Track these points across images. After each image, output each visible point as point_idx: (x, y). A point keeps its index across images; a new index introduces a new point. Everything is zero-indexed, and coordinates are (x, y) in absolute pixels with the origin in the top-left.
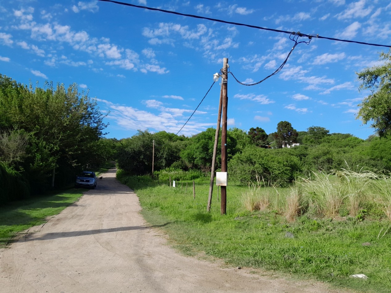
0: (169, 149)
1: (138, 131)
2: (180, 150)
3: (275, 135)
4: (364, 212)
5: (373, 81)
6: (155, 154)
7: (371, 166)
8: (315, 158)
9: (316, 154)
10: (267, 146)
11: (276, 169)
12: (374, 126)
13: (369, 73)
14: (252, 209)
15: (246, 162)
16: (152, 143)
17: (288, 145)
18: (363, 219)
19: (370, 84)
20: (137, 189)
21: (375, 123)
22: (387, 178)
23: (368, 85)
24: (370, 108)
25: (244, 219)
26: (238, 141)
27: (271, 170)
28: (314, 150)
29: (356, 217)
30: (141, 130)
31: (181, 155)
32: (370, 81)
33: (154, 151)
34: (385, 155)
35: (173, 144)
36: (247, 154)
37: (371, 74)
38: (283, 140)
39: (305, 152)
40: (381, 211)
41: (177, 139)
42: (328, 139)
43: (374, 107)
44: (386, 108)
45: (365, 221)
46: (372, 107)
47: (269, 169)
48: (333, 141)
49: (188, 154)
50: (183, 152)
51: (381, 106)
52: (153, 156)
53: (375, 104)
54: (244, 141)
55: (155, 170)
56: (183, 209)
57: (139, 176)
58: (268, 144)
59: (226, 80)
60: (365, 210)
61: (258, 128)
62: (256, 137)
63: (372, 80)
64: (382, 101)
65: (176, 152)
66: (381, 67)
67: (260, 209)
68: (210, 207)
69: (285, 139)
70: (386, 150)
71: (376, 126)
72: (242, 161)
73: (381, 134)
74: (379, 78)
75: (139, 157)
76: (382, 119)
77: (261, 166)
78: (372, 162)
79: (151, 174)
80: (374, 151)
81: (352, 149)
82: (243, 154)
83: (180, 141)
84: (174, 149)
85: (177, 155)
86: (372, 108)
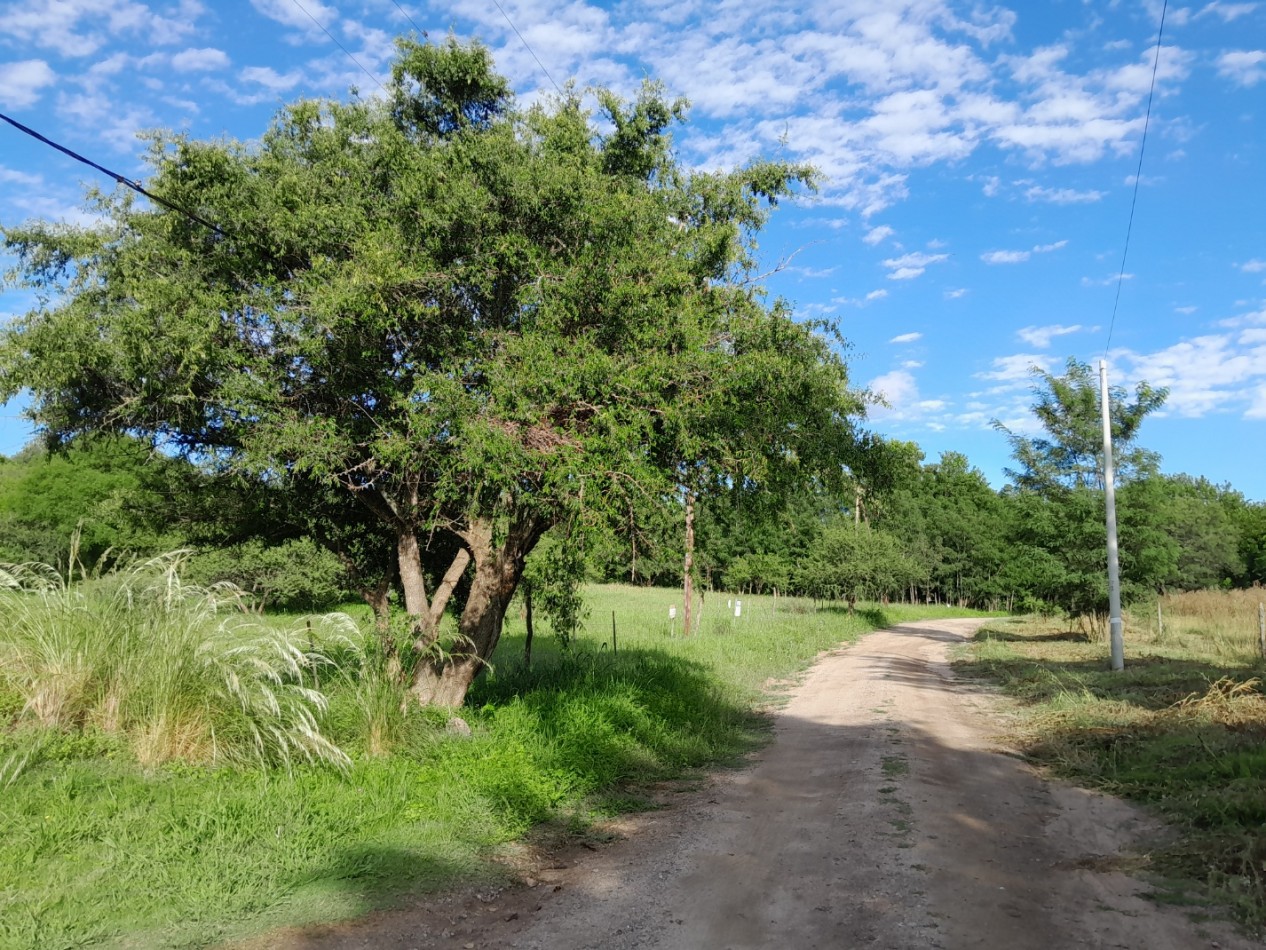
5: (52, 270)
7: (18, 546)
12: (34, 416)
13: (40, 237)
19: (40, 276)
21: (39, 407)
22: (50, 589)
23: (34, 278)
24: (26, 354)
32: (40, 266)
34: (66, 513)
37: (50, 244)
40: (19, 696)
43: (38, 352)
44: (77, 365)
46: (31, 351)
51: (63, 355)
53: (44, 345)
63: (48, 265)
64: (69, 340)
66: (83, 232)
70: (71, 499)
71: (38, 417)
73: (53, 444)
74: (71, 264)
76: (61, 398)
78: (24, 533)
80: (32, 495)
86: (31, 356)
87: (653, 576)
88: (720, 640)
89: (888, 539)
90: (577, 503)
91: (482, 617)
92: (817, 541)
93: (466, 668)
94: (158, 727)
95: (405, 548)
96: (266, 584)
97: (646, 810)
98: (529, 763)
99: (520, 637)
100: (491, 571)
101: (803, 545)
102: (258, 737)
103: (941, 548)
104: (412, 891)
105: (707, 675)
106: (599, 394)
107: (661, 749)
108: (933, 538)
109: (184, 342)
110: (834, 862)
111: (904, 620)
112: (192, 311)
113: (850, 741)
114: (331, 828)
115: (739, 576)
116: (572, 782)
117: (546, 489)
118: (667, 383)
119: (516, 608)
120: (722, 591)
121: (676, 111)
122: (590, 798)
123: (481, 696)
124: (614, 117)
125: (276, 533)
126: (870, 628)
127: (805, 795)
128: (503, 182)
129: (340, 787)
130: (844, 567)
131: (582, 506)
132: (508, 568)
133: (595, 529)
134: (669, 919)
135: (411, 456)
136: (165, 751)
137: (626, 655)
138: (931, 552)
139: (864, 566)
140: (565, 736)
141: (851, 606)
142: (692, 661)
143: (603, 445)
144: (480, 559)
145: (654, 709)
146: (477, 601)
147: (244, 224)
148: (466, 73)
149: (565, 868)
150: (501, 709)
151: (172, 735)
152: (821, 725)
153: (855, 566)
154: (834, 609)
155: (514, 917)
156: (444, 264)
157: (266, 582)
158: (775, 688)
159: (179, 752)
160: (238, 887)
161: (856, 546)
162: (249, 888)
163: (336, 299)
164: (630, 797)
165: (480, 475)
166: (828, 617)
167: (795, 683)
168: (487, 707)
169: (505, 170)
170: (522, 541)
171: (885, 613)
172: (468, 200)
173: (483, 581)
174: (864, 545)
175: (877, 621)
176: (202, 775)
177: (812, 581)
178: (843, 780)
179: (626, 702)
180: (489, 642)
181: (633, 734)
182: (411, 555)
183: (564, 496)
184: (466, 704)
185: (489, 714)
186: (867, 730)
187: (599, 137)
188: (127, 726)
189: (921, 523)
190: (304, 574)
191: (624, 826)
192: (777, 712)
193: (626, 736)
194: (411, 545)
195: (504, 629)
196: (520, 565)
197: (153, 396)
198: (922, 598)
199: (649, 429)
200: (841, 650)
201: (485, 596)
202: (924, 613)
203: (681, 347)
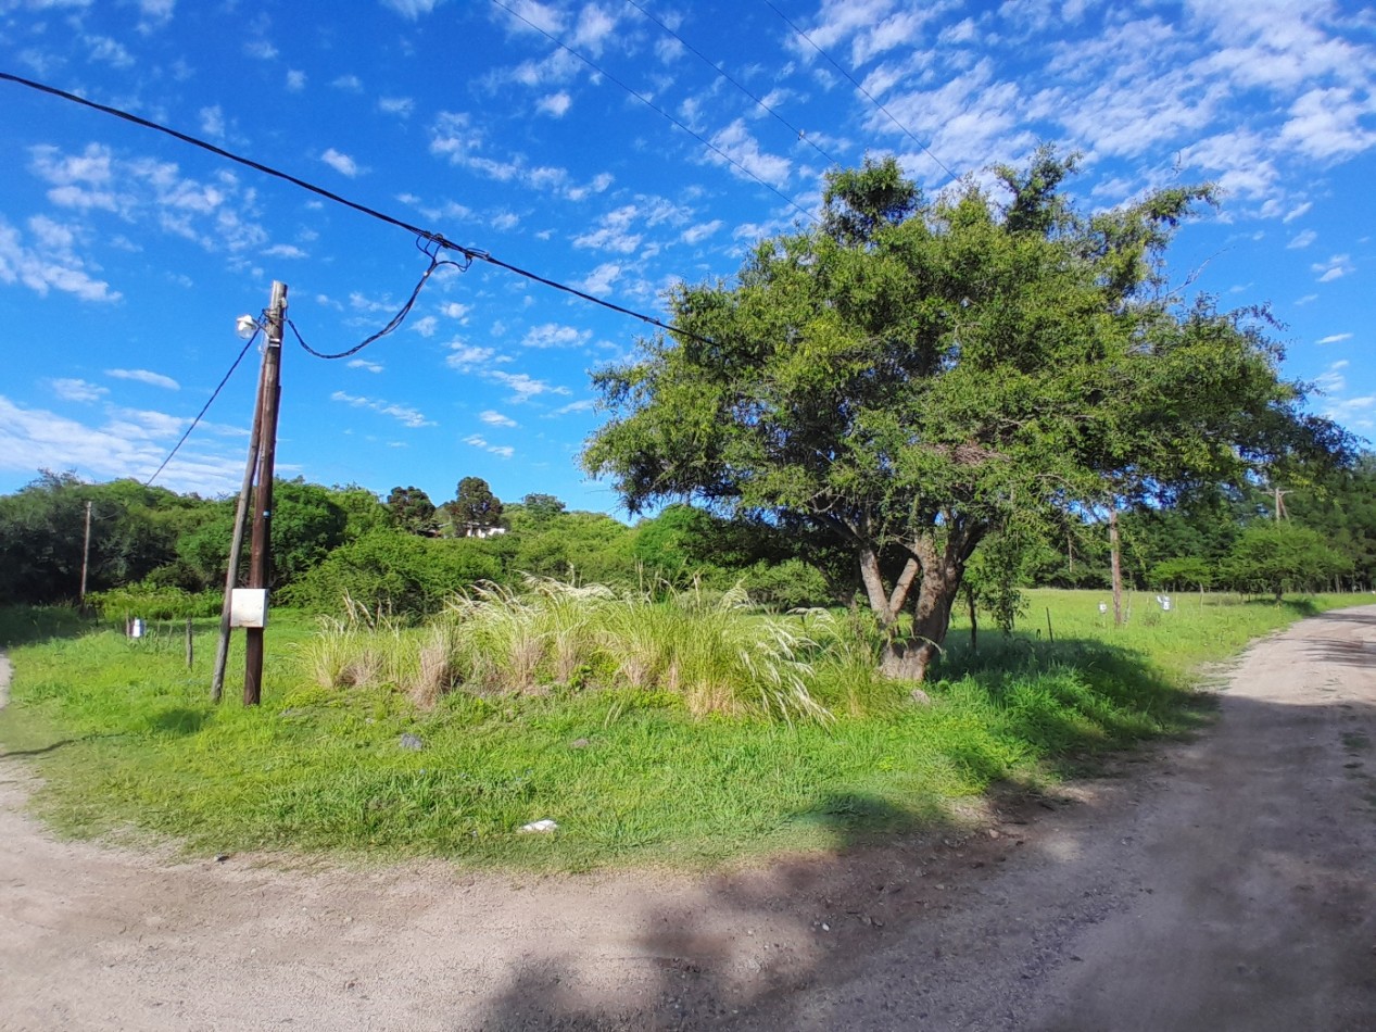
0: (141, 530)
1: (41, 471)
2: (175, 534)
3: (452, 508)
4: (585, 671)
5: (622, 395)
6: (92, 542)
8: (531, 561)
9: (535, 551)
10: (433, 531)
11: (437, 584)
12: (618, 489)
13: (611, 375)
14: (331, 685)
15: (362, 568)
16: (86, 508)
17: (480, 531)
18: (583, 688)
19: (616, 400)
20: (17, 643)
23: (612, 402)
25: (305, 713)
26: (350, 516)
27: (424, 587)
28: (533, 543)
29: (569, 684)
30: (51, 471)
31: (179, 547)
32: (615, 393)
33: (91, 532)
35: (156, 516)
36: (367, 547)
37: (617, 378)
38: (469, 520)
39: (514, 548)
41: (173, 503)
42: (561, 521)
43: (610, 442)
44: (634, 449)
45: (585, 691)
47: (421, 583)
48: (571, 526)
49: (203, 546)
50: (185, 541)
52: (87, 547)
54: (370, 516)
55: (90, 588)
56: (134, 699)
57: (34, 608)
58: (436, 527)
59: (278, 340)
60: (588, 668)
61: (411, 489)
62: (406, 509)
63: (618, 391)
64: (628, 433)
65: (166, 540)
66: (635, 367)
67: (354, 682)
68: (219, 689)
69: (473, 518)
71: (620, 490)
72: (352, 564)
73: (632, 505)
74: (632, 390)
75: (39, 552)
76: (629, 474)
77: (401, 577)
79: (78, 600)
81: (606, 543)
82: (356, 547)
83: (181, 509)
84: (158, 531)
85: (168, 546)
87: (1079, 581)
88: (1151, 631)
89: (1311, 534)
90: (1010, 505)
91: (931, 612)
92: (1239, 541)
93: (923, 651)
94: (702, 685)
95: (865, 560)
96: (779, 595)
97: (1099, 776)
98: (984, 730)
99: (967, 629)
100: (936, 575)
101: (1223, 547)
102: (765, 697)
103: (1364, 540)
104: (888, 831)
105: (1144, 660)
106: (1021, 410)
107: (1107, 724)
108: (1354, 531)
109: (697, 424)
110: (1310, 839)
111: (1332, 608)
112: (700, 402)
113: (1306, 719)
114: (821, 771)
115: (1163, 577)
116: (1024, 749)
117: (978, 496)
118: (1089, 390)
119: (959, 608)
120: (1146, 590)
121: (1069, 164)
122: (1043, 762)
123: (935, 673)
124: (1011, 185)
125: (776, 557)
126: (1299, 617)
127: (1265, 770)
128: (919, 257)
129: (828, 740)
130: (1268, 563)
131: (1013, 507)
132: (950, 571)
133: (1029, 526)
134: (1138, 886)
135: (859, 483)
136: (708, 704)
137: (1062, 643)
138: (1354, 544)
139: (1289, 561)
140: (1015, 710)
141: (1278, 598)
142: (1126, 648)
143: (1030, 454)
144: (926, 565)
145: (1097, 689)
146: (926, 600)
147: (727, 335)
148: (881, 181)
149: (1025, 823)
150: (954, 685)
151: (711, 695)
152: (1269, 704)
153: (1281, 561)
154: (1262, 601)
155: (980, 865)
156: (877, 332)
157: (778, 593)
158: (1213, 670)
159: (716, 707)
160: (752, 812)
161: (1280, 543)
162: (760, 814)
163: (793, 372)
164: (1082, 764)
165: (917, 488)
166: (1258, 608)
167: (1232, 666)
168: (942, 682)
169: (919, 248)
170: (960, 548)
171: (1313, 603)
172: (889, 274)
173: (930, 583)
174: (1288, 541)
175: (1306, 610)
176: (732, 724)
177: (1237, 577)
178: (1304, 757)
179: (1069, 681)
180: (940, 631)
181: (1079, 709)
182: (870, 566)
183: (997, 499)
184: (925, 679)
185: (944, 688)
186: (1322, 709)
187: (1000, 206)
188: (683, 687)
189: (1343, 518)
190: (803, 587)
191: (1080, 792)
192: (1219, 692)
193: (1071, 711)
194: (870, 557)
195: (951, 624)
196: (960, 569)
197: (682, 465)
198: (1347, 587)
199: (1075, 433)
200: (1274, 636)
201: (932, 595)
202: (1350, 600)
203: (1101, 356)
